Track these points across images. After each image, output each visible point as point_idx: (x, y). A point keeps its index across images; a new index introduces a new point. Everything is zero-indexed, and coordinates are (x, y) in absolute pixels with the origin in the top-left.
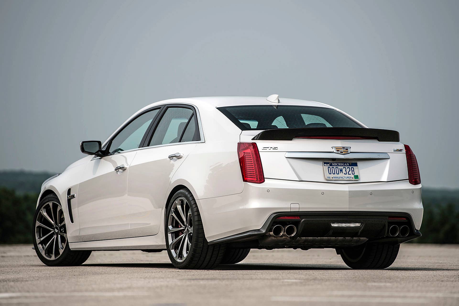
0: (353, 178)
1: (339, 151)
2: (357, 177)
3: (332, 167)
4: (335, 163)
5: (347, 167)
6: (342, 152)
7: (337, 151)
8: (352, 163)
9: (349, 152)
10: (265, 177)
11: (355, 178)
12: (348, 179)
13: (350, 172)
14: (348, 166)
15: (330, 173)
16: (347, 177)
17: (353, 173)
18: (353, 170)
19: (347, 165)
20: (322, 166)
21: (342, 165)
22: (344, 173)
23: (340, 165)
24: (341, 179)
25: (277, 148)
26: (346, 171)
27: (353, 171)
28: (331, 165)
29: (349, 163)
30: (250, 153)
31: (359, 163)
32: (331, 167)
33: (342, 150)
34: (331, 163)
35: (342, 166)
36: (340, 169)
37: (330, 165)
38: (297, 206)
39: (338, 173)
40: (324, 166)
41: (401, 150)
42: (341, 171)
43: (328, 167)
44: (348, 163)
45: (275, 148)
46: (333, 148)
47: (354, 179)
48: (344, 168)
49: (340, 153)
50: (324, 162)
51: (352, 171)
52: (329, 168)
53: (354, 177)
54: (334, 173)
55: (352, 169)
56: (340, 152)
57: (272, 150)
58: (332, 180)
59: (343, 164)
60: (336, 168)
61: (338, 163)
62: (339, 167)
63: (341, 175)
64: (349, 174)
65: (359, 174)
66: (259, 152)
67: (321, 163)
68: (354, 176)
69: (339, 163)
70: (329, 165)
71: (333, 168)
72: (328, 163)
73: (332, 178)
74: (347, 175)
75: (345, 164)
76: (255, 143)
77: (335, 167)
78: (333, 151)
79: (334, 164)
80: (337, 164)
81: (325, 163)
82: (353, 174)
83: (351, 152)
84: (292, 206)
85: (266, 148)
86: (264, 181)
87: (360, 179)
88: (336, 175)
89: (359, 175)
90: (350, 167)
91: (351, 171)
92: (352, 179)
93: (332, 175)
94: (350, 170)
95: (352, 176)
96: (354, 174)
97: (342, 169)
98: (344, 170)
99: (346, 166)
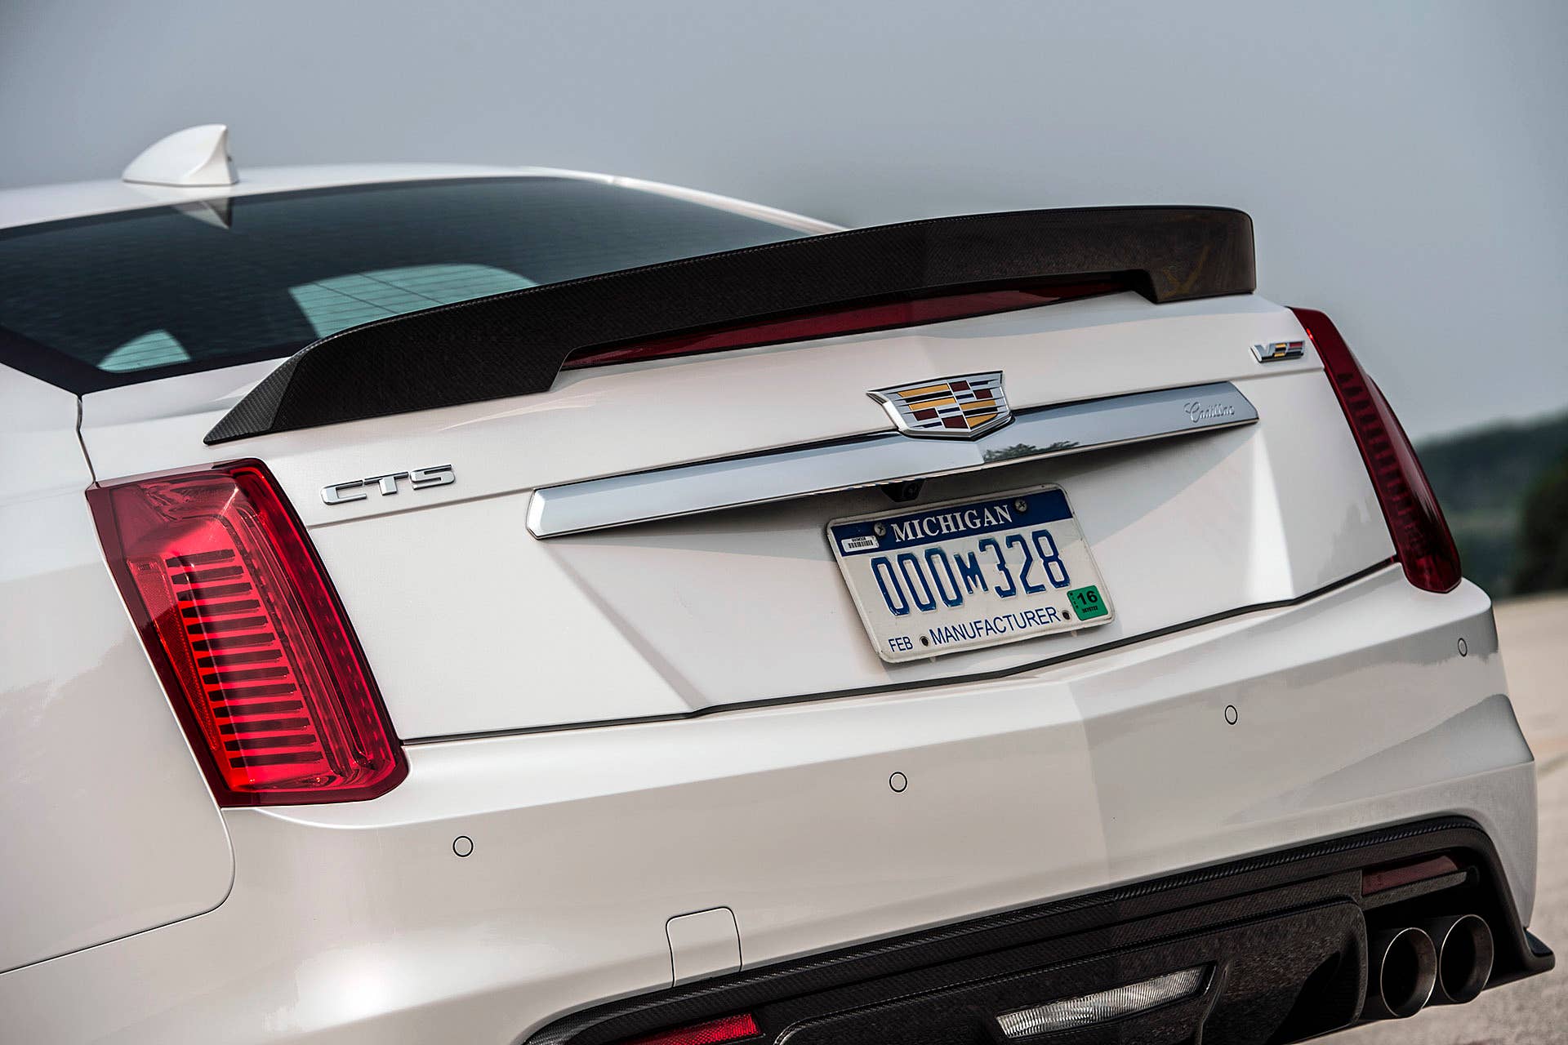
0: (1066, 615)
1: (931, 413)
2: (1089, 601)
3: (901, 558)
4: (910, 518)
5: (1000, 537)
6: (957, 422)
7: (920, 415)
8: (1026, 499)
9: (1004, 412)
10: (401, 736)
11: (1084, 613)
12: (1034, 630)
13: (1037, 575)
14: (1007, 526)
15: (899, 605)
16: (1029, 617)
17: (1059, 578)
18: (1049, 553)
19: (998, 521)
20: (827, 564)
21: (965, 525)
22: (998, 589)
23: (948, 527)
24: (985, 639)
25: (445, 477)
26: (1002, 567)
27: (1055, 558)
28: (887, 542)
29: (1011, 503)
30: (228, 554)
31: (1081, 494)
32: (892, 555)
33: (953, 404)
34: (887, 523)
35: (969, 532)
36: (959, 560)
37: (879, 539)
38: (718, 927)
39: (952, 596)
40: (844, 554)
41: (1293, 352)
42: (972, 571)
43: (876, 563)
44: (1000, 503)
45: (434, 477)
46: (881, 402)
47: (1075, 622)
48: (983, 546)
49: (942, 428)
50: (832, 528)
51: (1047, 561)
52: (883, 568)
53: (1076, 608)
54: (925, 600)
55: (1043, 541)
56: (948, 422)
57: (408, 495)
58: (927, 660)
59: (972, 517)
60: (929, 555)
61: (935, 514)
62: (951, 547)
63: (980, 605)
64: (1031, 590)
65: (1099, 577)
66: (312, 533)
67: (811, 537)
68: (1070, 594)
69: (944, 512)
70: (875, 545)
71: (909, 565)
72: (866, 529)
73: (925, 641)
74: (1023, 602)
75: (981, 516)
76: (258, 464)
77: (919, 551)
78: (891, 425)
79: (907, 525)
80: (931, 525)
81: (841, 533)
82: (1058, 585)
83: (1016, 413)
84: (685, 934)
85: (357, 484)
86: (399, 771)
87: (1113, 611)
88: (945, 618)
89: (1105, 588)
90: (1026, 532)
91: (1038, 563)
92: (1061, 625)
93: (917, 623)
94: (1029, 560)
95: (1059, 600)
96: (1066, 582)
97: (972, 557)
98: (987, 563)
99: (992, 529)
